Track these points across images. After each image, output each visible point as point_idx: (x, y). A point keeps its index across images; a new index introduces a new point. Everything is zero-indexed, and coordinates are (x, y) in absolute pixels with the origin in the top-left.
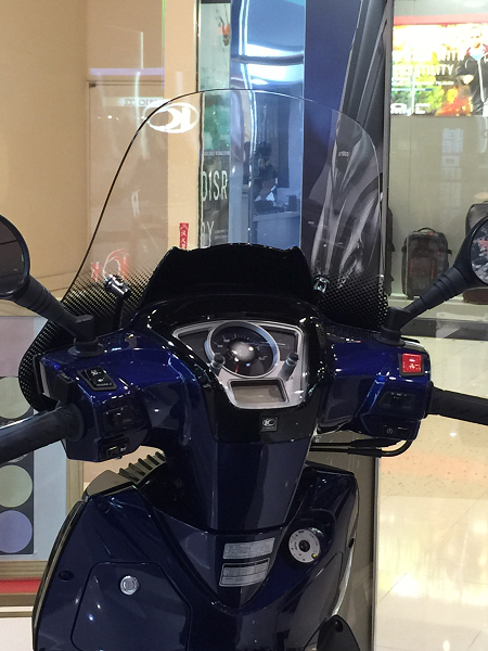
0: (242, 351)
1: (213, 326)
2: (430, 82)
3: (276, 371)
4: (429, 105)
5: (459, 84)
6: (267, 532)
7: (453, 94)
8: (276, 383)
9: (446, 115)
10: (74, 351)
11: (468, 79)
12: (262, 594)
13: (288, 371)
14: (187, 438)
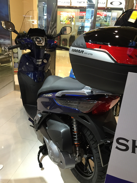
0: (38, 40)
1: (35, 37)
2: (66, 20)
3: (42, 42)
4: (65, 23)
5: (69, 20)
6: (41, 59)
7: (68, 21)
8: (42, 43)
9: (67, 24)
10: (20, 38)
11: (70, 19)
12: (41, 65)
13: (43, 42)
14: (32, 48)
